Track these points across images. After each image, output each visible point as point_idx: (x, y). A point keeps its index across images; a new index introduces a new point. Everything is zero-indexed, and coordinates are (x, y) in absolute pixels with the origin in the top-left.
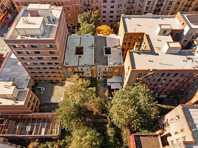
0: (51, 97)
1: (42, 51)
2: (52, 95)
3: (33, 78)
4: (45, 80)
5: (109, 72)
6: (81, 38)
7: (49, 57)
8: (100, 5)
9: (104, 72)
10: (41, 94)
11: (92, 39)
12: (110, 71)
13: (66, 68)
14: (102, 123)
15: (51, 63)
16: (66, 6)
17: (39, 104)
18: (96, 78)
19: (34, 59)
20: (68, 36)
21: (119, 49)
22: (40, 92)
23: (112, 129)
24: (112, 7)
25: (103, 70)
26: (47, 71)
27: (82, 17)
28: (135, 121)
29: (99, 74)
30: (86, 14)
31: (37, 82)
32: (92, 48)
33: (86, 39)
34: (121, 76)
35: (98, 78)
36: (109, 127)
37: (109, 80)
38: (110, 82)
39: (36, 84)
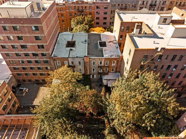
0: (35, 99)
1: (26, 35)
2: (35, 97)
3: (15, 78)
4: (29, 81)
5: (104, 66)
6: (73, 35)
7: (34, 44)
8: (94, 11)
9: (99, 67)
10: (23, 96)
11: (86, 36)
12: (106, 65)
13: (55, 60)
14: (98, 130)
15: (37, 55)
16: (60, 12)
17: (17, 106)
18: (90, 75)
19: (17, 48)
20: (59, 33)
21: (115, 43)
22: (22, 93)
23: (113, 136)
24: (105, 13)
25: (97, 63)
26: (33, 66)
27: (76, 21)
28: (147, 115)
29: (94, 69)
30: (80, 18)
31: (20, 83)
32: (85, 42)
33: (79, 36)
34: (119, 72)
35: (91, 76)
36: (108, 133)
37: (105, 77)
38: (107, 79)
39: (19, 86)
